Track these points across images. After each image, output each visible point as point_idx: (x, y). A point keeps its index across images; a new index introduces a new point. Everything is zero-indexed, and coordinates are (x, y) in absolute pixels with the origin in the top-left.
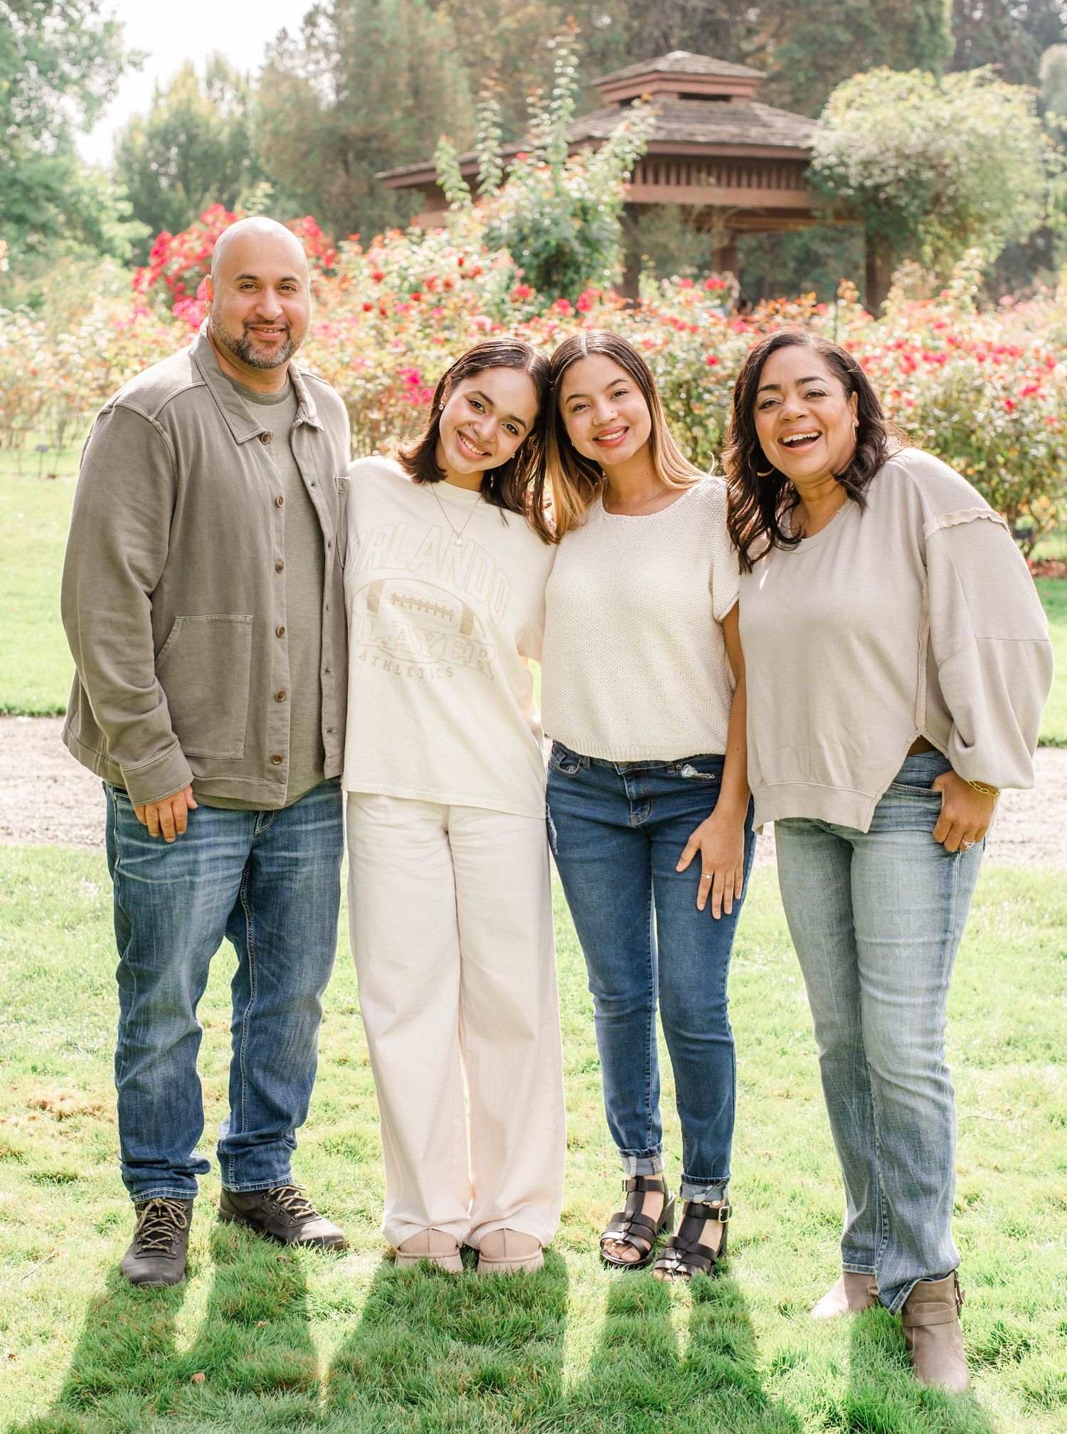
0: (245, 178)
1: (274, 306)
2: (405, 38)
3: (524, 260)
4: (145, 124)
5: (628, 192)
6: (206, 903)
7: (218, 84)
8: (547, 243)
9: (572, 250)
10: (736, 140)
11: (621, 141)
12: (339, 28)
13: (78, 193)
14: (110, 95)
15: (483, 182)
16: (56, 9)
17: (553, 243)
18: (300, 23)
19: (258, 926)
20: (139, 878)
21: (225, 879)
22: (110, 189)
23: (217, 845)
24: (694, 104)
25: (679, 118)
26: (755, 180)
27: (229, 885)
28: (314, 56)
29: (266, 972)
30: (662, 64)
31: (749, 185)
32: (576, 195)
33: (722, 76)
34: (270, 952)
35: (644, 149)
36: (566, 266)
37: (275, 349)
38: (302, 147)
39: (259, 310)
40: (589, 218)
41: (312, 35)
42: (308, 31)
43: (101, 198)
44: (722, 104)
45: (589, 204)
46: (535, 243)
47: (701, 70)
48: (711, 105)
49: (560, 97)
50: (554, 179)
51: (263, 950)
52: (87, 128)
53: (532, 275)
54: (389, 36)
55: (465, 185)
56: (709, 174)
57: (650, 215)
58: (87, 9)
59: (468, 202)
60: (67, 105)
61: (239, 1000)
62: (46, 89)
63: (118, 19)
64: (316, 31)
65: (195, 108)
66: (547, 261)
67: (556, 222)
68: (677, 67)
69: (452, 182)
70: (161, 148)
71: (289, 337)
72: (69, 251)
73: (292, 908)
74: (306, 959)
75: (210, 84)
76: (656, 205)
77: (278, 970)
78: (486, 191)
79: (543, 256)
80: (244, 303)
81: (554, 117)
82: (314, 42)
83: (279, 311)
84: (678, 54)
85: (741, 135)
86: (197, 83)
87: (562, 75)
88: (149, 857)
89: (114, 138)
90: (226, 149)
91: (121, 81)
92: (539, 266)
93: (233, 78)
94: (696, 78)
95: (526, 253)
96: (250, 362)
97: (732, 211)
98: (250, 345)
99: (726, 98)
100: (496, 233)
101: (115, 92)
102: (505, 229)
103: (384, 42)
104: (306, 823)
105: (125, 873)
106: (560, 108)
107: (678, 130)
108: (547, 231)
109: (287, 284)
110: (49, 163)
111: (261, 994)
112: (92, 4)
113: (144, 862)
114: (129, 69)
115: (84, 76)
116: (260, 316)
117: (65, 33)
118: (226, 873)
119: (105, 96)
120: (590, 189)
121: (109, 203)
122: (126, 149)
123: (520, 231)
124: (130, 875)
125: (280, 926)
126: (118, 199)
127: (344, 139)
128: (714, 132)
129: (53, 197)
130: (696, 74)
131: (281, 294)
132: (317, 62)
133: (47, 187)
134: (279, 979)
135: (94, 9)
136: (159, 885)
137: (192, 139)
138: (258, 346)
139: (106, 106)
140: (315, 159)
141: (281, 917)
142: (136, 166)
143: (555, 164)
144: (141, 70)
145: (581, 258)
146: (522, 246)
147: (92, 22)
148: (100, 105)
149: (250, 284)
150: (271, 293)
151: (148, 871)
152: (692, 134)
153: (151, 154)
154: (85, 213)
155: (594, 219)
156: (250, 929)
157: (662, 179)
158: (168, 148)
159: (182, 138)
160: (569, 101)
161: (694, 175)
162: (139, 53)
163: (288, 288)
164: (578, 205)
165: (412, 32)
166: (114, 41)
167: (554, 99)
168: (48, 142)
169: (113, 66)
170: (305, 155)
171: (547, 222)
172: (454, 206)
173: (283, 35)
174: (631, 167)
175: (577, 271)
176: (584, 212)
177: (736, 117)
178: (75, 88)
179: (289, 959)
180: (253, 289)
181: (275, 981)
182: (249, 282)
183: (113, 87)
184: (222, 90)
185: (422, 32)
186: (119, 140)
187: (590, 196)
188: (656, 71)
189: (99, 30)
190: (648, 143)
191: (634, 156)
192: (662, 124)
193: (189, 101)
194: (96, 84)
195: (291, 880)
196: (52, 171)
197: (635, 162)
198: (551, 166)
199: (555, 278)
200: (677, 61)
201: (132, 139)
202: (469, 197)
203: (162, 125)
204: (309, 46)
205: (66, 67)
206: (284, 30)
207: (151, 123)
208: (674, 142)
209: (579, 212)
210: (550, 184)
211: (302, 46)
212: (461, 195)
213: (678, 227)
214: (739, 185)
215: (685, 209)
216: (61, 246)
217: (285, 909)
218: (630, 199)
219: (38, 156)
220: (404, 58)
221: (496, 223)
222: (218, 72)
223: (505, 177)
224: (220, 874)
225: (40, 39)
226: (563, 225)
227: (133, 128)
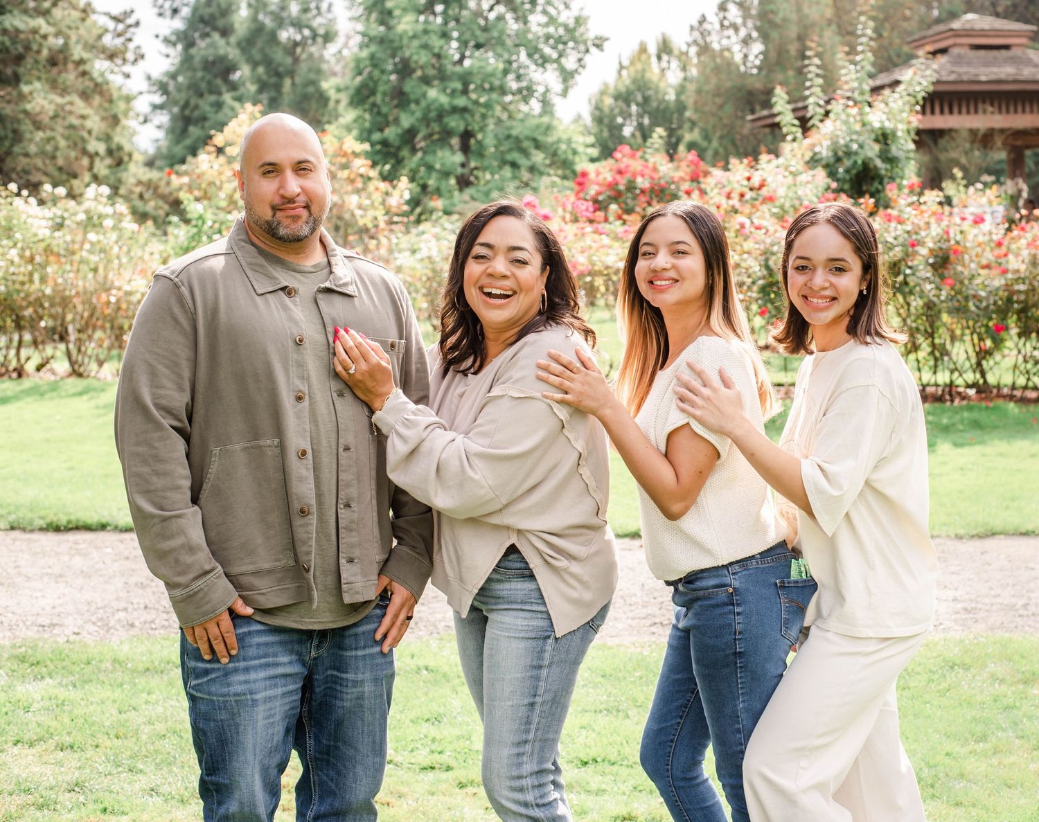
0: (687, 126)
1: (293, 185)
2: (793, 17)
3: (839, 176)
4: (611, 90)
5: (920, 121)
6: (269, 717)
7: (665, 57)
8: (855, 162)
9: (875, 166)
10: (1010, 78)
11: (910, 83)
12: (744, 12)
13: (559, 141)
14: (580, 70)
15: (811, 118)
16: (539, 8)
17: (860, 162)
18: (715, 9)
19: (317, 739)
20: (206, 697)
21: (284, 695)
22: (581, 139)
23: (276, 665)
24: (982, 53)
25: (969, 64)
26: (1028, 108)
27: (287, 700)
28: (726, 33)
29: (325, 778)
30: (956, 25)
31: (1024, 111)
32: (877, 125)
33: (1002, 31)
34: (328, 761)
35: (931, 89)
36: (873, 179)
37: (300, 223)
38: (719, 101)
39: (281, 192)
40: (889, 142)
41: (725, 18)
42: (721, 15)
43: (574, 145)
44: (1004, 52)
45: (888, 131)
46: (847, 163)
47: (986, 27)
48: (995, 53)
49: (862, 52)
50: (861, 114)
51: (322, 760)
52: (564, 93)
53: (846, 187)
54: (781, 15)
55: (796, 122)
56: (992, 105)
57: (946, 138)
58: (562, 7)
59: (799, 135)
60: (548, 78)
61: (302, 802)
62: (533, 67)
63: (585, 13)
64: (727, 15)
65: (648, 75)
66: (858, 175)
67: (861, 146)
68: (968, 26)
69: (787, 119)
70: (624, 106)
71: (310, 214)
72: (553, 185)
73: (347, 722)
74: (359, 769)
75: (659, 58)
76: (950, 130)
77: (335, 776)
78: (813, 126)
79: (854, 172)
80: (268, 187)
81: (859, 67)
82: (726, 23)
83: (298, 190)
84: (970, 16)
85: (1017, 74)
86: (649, 57)
87: (863, 35)
88: (213, 676)
89: (590, 101)
90: (672, 106)
91: (588, 59)
92: (851, 179)
93: (676, 52)
94: (983, 33)
95: (841, 170)
96: (281, 238)
97: (1009, 133)
98: (279, 223)
99: (1007, 47)
100: (817, 157)
101: (583, 67)
102: (825, 152)
103: (778, 20)
104: (356, 649)
105: (194, 693)
106: (862, 60)
107: (966, 73)
108: (856, 153)
109: (303, 165)
110: (535, 121)
111: (321, 798)
112: (565, 4)
113: (209, 681)
114: (593, 50)
115: (560, 56)
116: (283, 197)
117: (547, 25)
118: (285, 689)
119: (576, 70)
120: (888, 119)
121: (580, 149)
122: (598, 108)
123: (835, 154)
124: (198, 695)
125: (336, 739)
126: (587, 146)
127: (751, 93)
128: (995, 73)
129: (538, 145)
130: (983, 30)
131: (298, 175)
132: (729, 37)
133: (535, 140)
134: (337, 785)
135: (567, 6)
136: (224, 702)
137: (646, 99)
138: (286, 222)
139: (577, 77)
140: (729, 109)
141: (336, 731)
142: (606, 121)
143: (861, 102)
144: (602, 50)
145: (883, 172)
146: (838, 165)
147: (566, 17)
148: (573, 77)
149: (272, 169)
150: (289, 174)
151: (213, 689)
152: (977, 75)
153: (617, 111)
154: (563, 157)
155: (893, 141)
156: (310, 742)
157: (956, 110)
158: (629, 106)
159: (639, 98)
160: (870, 55)
161: (980, 107)
162: (601, 38)
163: (304, 169)
164: (880, 132)
165: (799, 10)
166: (582, 29)
167: (857, 54)
168: (535, 106)
169: (582, 48)
170: (721, 107)
171: (855, 147)
172: (789, 138)
173: (703, 20)
174: (921, 102)
175: (881, 183)
176: (884, 138)
177: (1014, 61)
178: (555, 65)
179: (345, 766)
180: (275, 174)
181: (333, 787)
182: (270, 168)
183: (582, 63)
184: (669, 62)
185: (806, 11)
186: (593, 102)
187: (888, 125)
188: (951, 30)
189: (571, 23)
190: (933, 83)
191: (923, 94)
192: (955, 69)
193: (644, 70)
194: (570, 63)
195: (342, 700)
196: (538, 127)
197: (924, 98)
198: (859, 105)
199: (864, 188)
200: (968, 21)
201: (602, 101)
202: (800, 130)
203: (623, 90)
204: (722, 25)
205: (547, 50)
206: (703, 16)
207: (616, 87)
208: (962, 82)
209: (881, 138)
210: (858, 118)
211: (717, 26)
212: (794, 129)
213: (967, 145)
214: (1016, 112)
215: (973, 132)
216: (545, 180)
217: (339, 724)
218: (921, 127)
219: (527, 115)
220: (793, 32)
221: (817, 149)
222: (665, 48)
223: (827, 113)
224: (279, 691)
225: (529, 31)
226: (866, 147)
227: (603, 93)
